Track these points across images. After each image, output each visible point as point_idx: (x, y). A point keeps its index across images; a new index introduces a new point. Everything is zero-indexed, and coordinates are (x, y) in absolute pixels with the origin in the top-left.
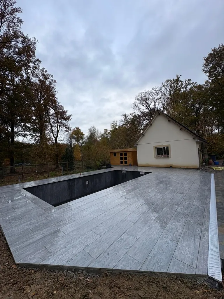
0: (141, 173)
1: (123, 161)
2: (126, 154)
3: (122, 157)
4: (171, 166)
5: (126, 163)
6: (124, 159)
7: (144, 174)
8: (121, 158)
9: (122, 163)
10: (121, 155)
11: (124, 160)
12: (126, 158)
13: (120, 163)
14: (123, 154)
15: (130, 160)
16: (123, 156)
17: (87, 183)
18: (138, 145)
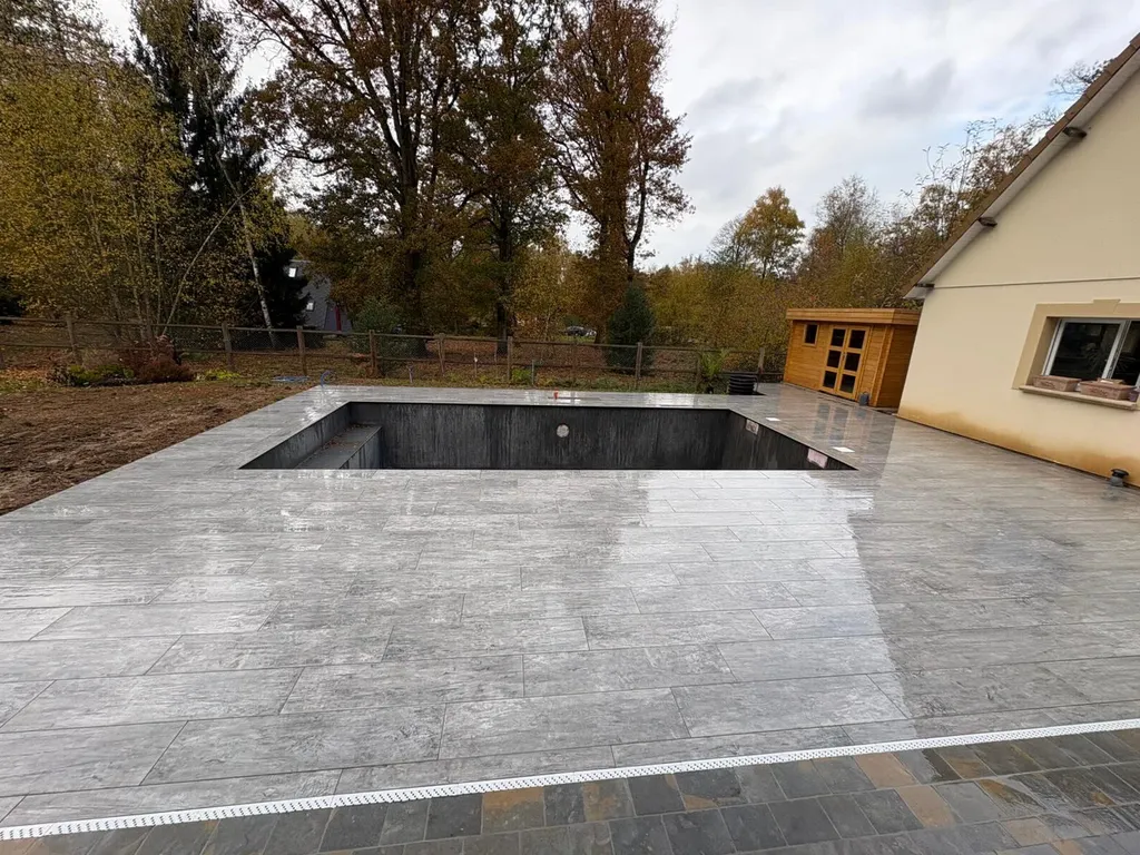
0: (812, 456)
1: (835, 374)
2: (857, 340)
3: (839, 353)
4: (1122, 475)
5: (848, 382)
6: (842, 362)
7: (822, 462)
8: (833, 359)
9: (830, 379)
10: (837, 339)
11: (841, 371)
12: (853, 362)
13: (822, 378)
14: (847, 337)
15: (870, 373)
16: (845, 349)
17: (563, 431)
18: (935, 291)
